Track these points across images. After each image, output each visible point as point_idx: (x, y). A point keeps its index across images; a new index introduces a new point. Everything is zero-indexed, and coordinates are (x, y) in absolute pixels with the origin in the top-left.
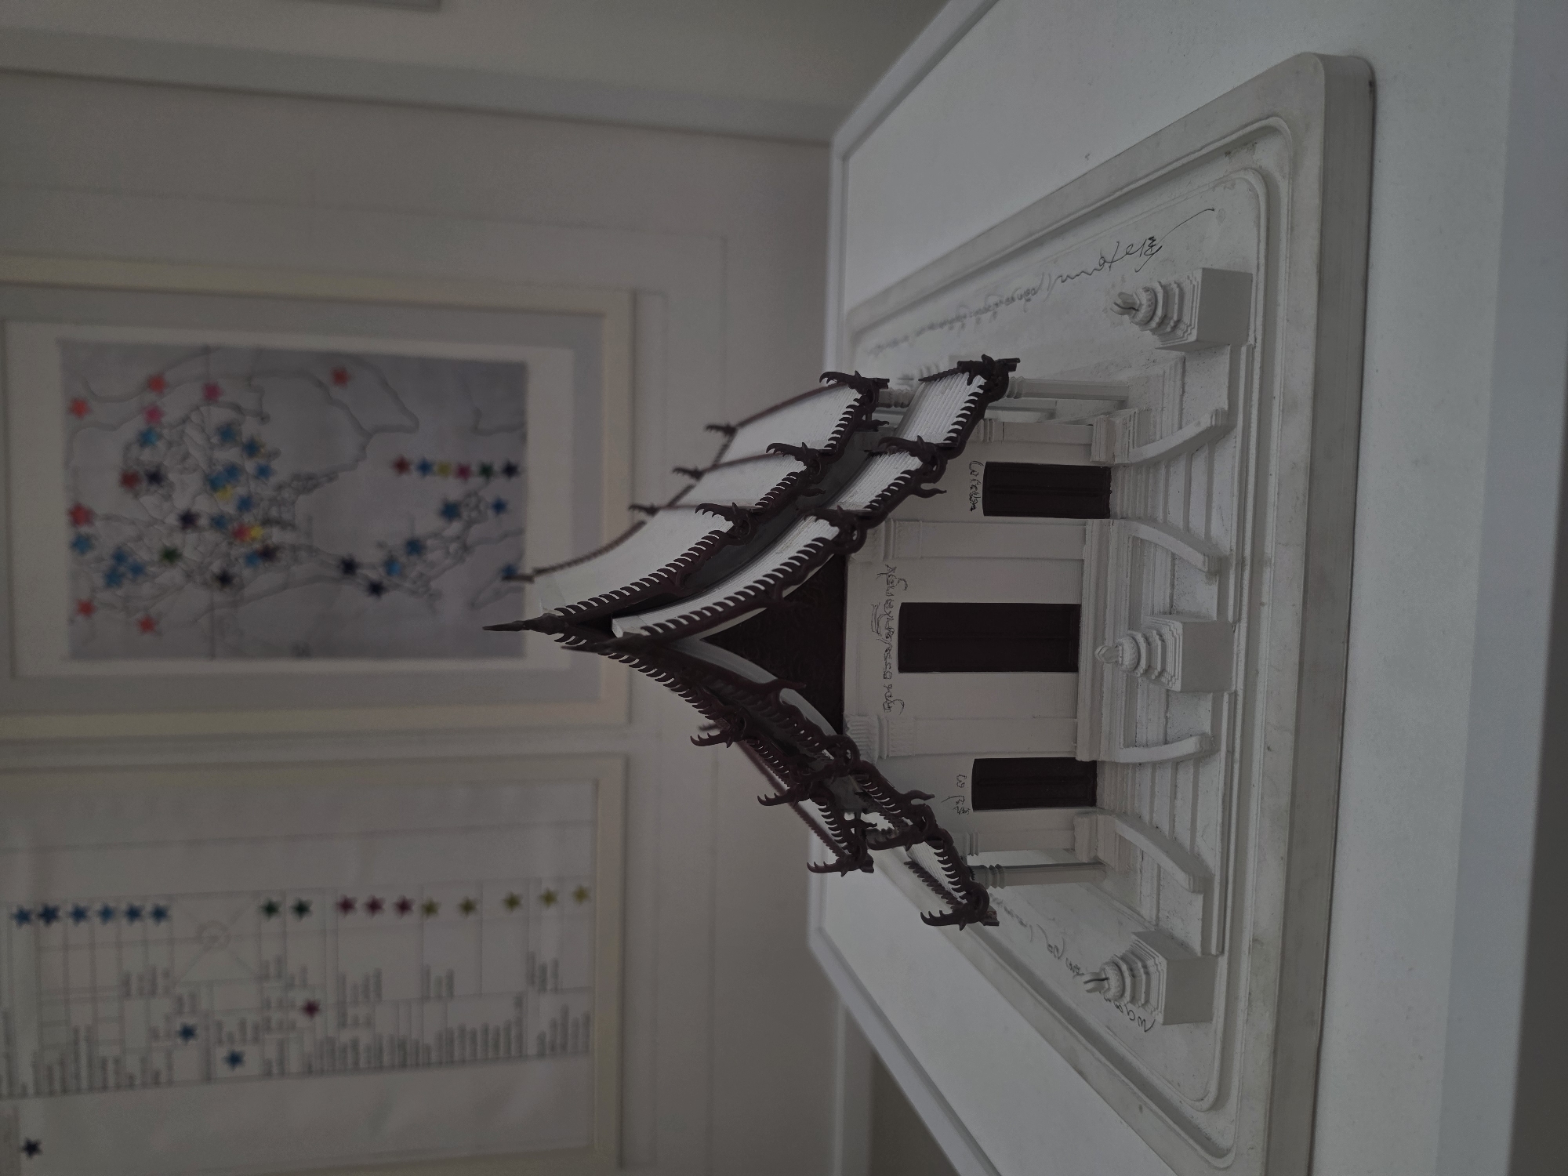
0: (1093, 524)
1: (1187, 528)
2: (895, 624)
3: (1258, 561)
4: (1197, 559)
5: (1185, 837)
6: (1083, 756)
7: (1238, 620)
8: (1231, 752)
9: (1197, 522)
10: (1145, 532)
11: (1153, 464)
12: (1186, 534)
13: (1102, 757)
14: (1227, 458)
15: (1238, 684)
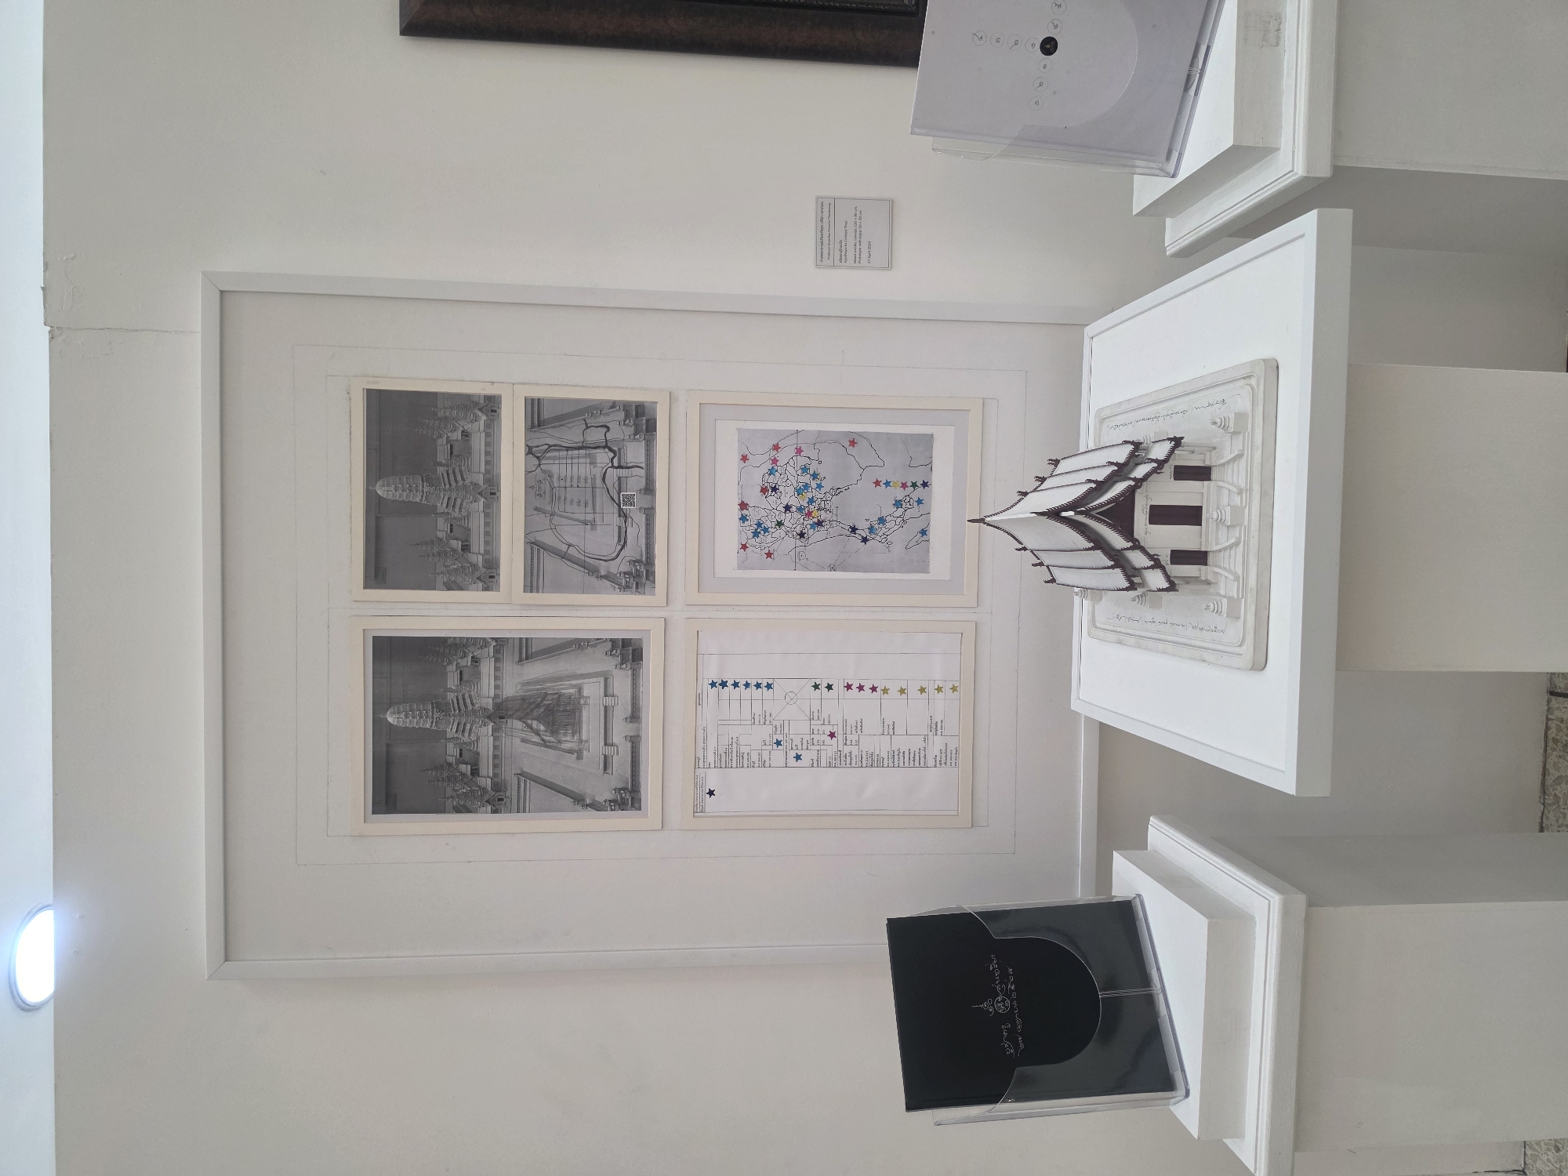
0: (1206, 482)
1: (1233, 482)
2: (1148, 511)
3: (1251, 489)
4: (1235, 490)
5: (1232, 568)
6: (1203, 549)
7: (1245, 506)
8: (1245, 541)
9: (1235, 480)
10: (1221, 484)
11: (1223, 465)
12: (1233, 484)
13: (1208, 550)
14: (1243, 462)
15: (1246, 523)
